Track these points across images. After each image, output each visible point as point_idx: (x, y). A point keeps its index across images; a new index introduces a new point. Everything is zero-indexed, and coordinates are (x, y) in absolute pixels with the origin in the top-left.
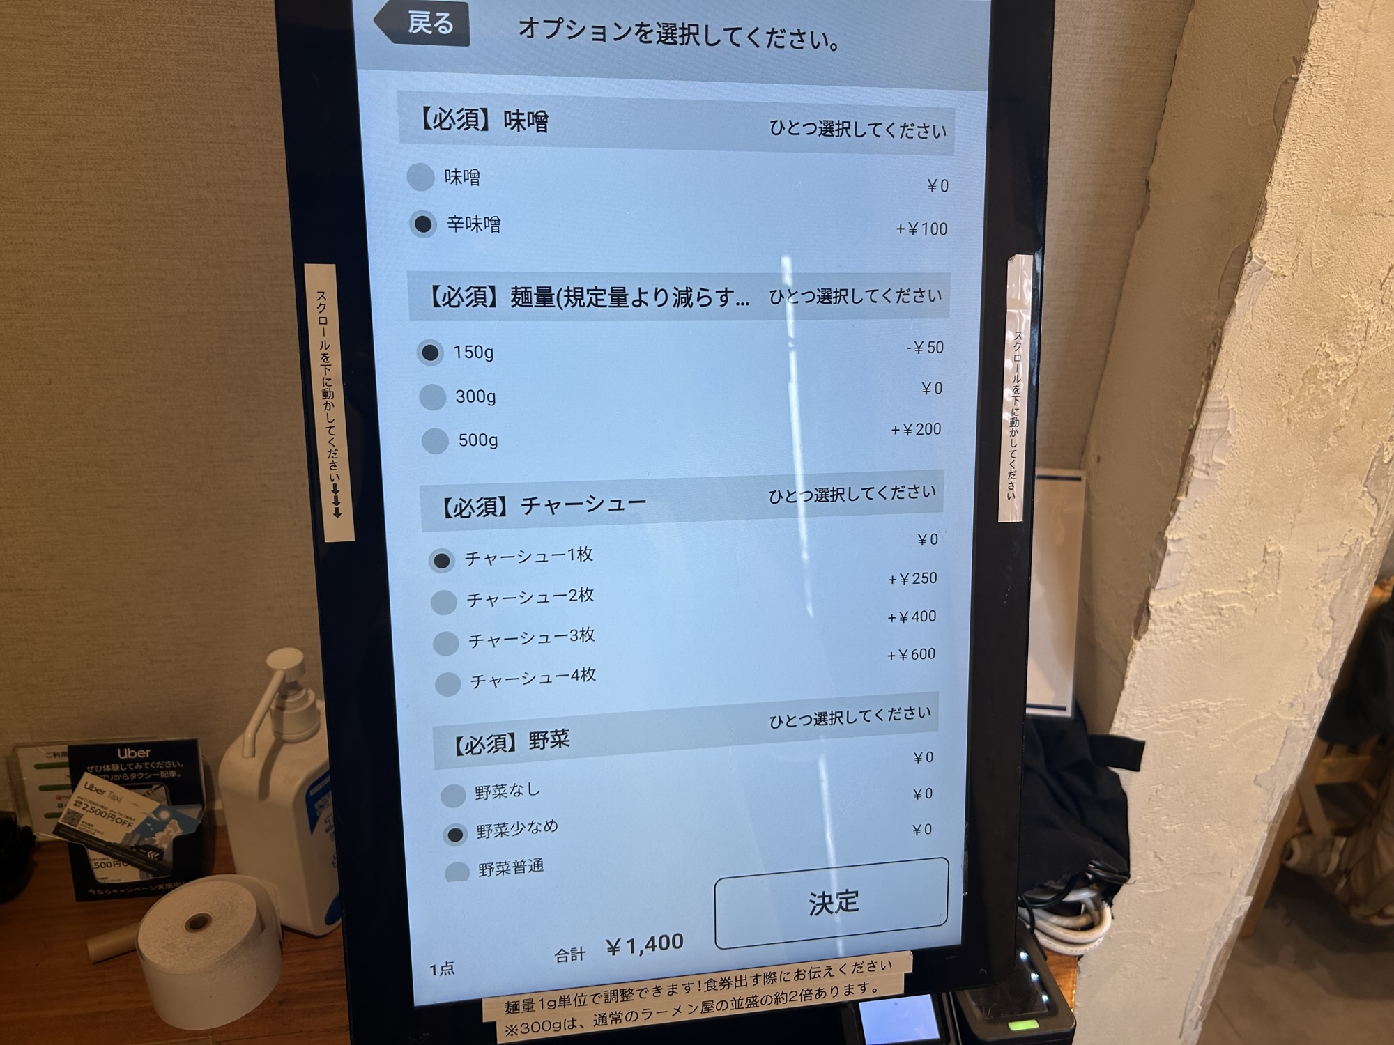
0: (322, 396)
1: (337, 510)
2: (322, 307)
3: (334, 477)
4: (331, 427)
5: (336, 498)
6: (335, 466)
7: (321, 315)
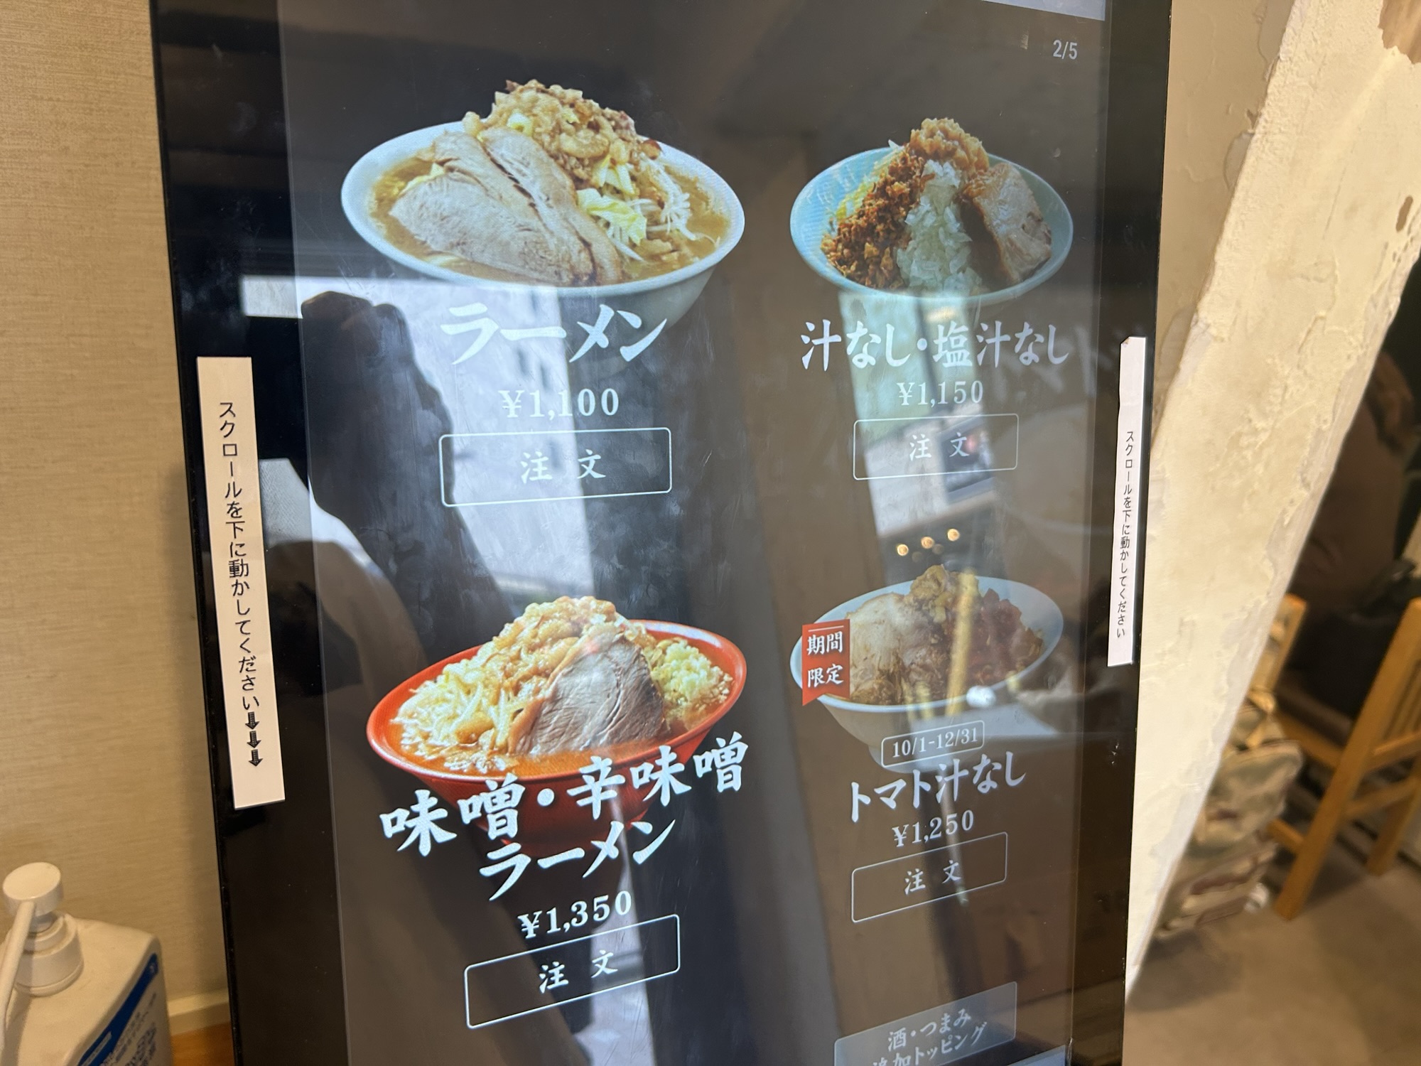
0: (228, 573)
1: (255, 754)
2: (228, 428)
3: (249, 701)
4: (244, 623)
5: (253, 735)
6: (252, 684)
7: (228, 441)
